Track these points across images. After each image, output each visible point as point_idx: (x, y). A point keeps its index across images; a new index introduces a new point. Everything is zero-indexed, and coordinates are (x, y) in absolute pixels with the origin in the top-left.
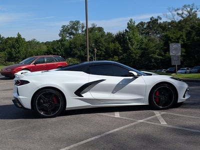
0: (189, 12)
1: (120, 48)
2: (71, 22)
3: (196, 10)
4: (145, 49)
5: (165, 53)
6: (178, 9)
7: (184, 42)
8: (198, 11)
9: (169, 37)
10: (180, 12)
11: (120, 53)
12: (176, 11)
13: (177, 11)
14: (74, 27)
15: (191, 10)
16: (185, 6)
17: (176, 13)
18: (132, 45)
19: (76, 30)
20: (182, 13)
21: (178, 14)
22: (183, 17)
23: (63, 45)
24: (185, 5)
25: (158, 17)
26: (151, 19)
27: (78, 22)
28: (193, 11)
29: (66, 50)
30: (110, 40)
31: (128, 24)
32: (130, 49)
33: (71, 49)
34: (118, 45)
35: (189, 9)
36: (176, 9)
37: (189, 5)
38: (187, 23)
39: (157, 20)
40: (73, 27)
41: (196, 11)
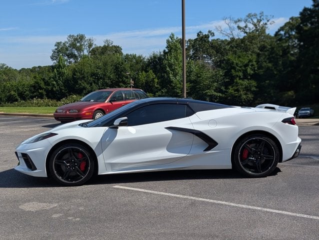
0: (255, 25)
1: (156, 80)
2: (70, 36)
3: (265, 21)
4: (195, 82)
5: (227, 88)
6: (239, 21)
7: (254, 70)
8: (268, 23)
9: (233, 63)
10: (242, 24)
11: (157, 88)
12: (236, 22)
13: (238, 23)
14: (75, 44)
15: (259, 21)
16: (249, 16)
17: (236, 26)
18: (175, 75)
19: (80, 49)
20: (246, 27)
21: (239, 28)
22: (246, 33)
23: (61, 74)
24: (249, 14)
25: (209, 32)
26: (198, 35)
27: (82, 38)
28: (262, 23)
29: (66, 82)
30: (139, 66)
31: (168, 41)
32: (172, 82)
33: (75, 80)
34: (152, 75)
35: (255, 21)
36: (236, 19)
37: (255, 15)
38: (254, 42)
39: (207, 37)
40: (73, 45)
41: (266, 24)
